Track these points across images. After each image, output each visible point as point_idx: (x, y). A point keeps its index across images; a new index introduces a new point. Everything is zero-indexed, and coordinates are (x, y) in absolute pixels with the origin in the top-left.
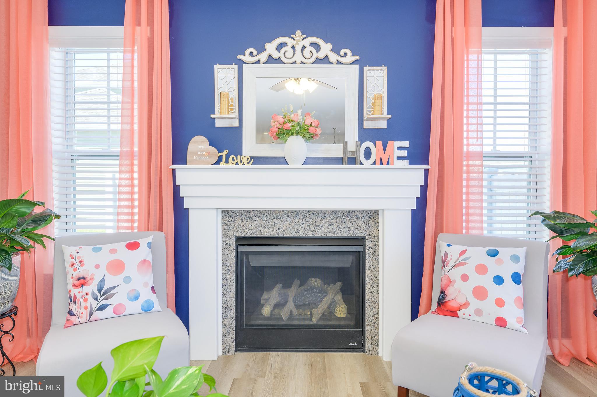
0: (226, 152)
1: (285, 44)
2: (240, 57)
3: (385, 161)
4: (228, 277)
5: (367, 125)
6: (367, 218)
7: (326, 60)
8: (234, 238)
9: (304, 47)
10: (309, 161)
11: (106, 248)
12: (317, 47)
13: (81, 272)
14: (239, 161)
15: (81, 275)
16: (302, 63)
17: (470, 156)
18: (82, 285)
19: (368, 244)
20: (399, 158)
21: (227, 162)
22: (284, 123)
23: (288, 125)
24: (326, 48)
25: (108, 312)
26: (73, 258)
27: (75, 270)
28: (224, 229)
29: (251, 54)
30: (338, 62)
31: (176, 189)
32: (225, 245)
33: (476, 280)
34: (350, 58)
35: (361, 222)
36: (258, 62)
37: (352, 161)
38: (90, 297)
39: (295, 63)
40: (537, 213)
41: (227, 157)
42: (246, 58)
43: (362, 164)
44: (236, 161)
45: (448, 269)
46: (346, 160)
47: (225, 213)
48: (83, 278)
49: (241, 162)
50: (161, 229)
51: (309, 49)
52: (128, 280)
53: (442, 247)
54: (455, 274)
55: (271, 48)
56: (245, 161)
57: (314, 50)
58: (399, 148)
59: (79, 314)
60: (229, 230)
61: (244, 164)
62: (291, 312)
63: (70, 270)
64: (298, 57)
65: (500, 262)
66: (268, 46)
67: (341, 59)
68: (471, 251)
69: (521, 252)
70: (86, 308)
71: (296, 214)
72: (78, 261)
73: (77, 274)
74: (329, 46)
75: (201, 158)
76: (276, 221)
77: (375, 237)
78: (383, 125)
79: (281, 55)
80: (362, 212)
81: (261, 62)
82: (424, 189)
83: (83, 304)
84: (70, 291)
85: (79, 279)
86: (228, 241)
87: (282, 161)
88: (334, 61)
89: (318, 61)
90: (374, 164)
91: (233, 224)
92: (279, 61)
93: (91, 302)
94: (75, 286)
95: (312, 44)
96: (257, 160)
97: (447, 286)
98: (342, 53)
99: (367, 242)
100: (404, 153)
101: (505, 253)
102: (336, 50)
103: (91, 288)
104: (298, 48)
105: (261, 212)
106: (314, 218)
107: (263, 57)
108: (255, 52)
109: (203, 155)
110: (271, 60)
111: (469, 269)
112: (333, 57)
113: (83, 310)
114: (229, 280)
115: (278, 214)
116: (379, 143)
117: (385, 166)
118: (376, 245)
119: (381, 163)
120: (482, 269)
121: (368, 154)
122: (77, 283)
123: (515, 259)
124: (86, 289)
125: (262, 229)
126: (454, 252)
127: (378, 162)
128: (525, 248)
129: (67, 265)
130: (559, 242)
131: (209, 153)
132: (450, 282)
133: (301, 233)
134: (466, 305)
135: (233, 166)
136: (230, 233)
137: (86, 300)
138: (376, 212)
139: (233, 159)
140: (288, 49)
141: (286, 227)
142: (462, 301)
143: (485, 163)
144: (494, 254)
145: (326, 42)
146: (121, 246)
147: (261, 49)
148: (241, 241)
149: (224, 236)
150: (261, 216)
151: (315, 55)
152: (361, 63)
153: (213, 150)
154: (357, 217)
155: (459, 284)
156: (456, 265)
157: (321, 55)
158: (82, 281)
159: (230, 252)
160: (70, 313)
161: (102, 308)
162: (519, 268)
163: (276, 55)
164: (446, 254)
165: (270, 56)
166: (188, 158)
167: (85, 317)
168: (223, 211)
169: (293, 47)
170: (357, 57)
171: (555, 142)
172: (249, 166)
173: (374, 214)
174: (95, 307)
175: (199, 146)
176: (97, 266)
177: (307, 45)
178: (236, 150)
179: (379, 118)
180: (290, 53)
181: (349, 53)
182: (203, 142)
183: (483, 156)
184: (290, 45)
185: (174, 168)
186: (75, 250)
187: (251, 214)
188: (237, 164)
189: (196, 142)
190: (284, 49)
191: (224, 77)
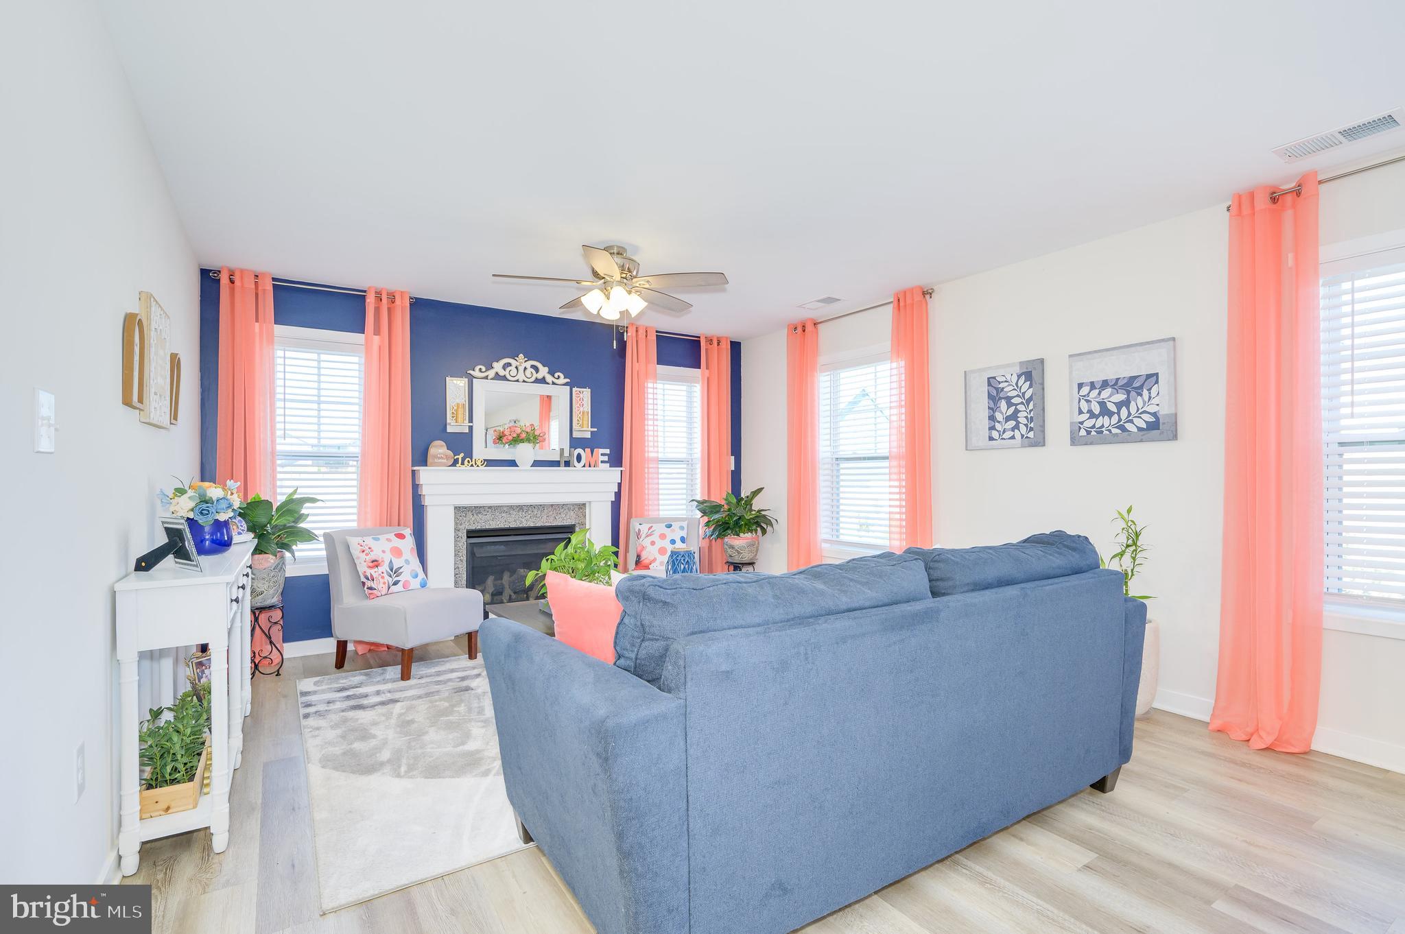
0: (462, 455)
1: (509, 365)
2: (471, 372)
3: (592, 464)
4: (460, 566)
5: (575, 435)
6: (577, 509)
7: (543, 381)
8: (465, 531)
9: (525, 368)
10: (537, 464)
11: (382, 537)
12: (537, 370)
13: (373, 556)
14: (473, 463)
15: (374, 558)
16: (524, 381)
17: (650, 460)
18: (377, 567)
19: (577, 530)
20: (602, 462)
21: (463, 464)
22: (518, 433)
24: (544, 371)
25: (399, 587)
26: (361, 546)
27: (367, 555)
28: (456, 524)
29: (480, 370)
30: (554, 383)
31: (416, 487)
32: (457, 538)
33: (660, 543)
34: (563, 380)
35: (572, 513)
36: (486, 378)
37: (567, 464)
38: (385, 575)
39: (517, 381)
40: (693, 500)
41: (463, 459)
42: (476, 373)
43: (574, 466)
44: (471, 463)
45: (641, 539)
46: (562, 463)
47: (457, 509)
48: (376, 561)
49: (476, 464)
51: (530, 370)
52: (407, 562)
53: (637, 526)
54: (646, 542)
55: (498, 367)
57: (534, 372)
58: (602, 455)
59: (380, 587)
60: (461, 524)
61: (478, 466)
62: (510, 596)
63: (363, 556)
64: (521, 376)
65: (673, 531)
66: (495, 364)
67: (556, 381)
68: (655, 526)
69: (685, 524)
70: (384, 583)
71: (520, 508)
72: (367, 548)
73: (368, 558)
74: (546, 369)
75: (440, 461)
76: (503, 515)
77: (583, 524)
78: (590, 435)
79: (506, 373)
80: (573, 505)
81: (489, 377)
83: (382, 581)
84: (365, 572)
85: (373, 562)
86: (460, 534)
87: (513, 463)
88: (551, 382)
89: (537, 381)
90: (584, 466)
91: (464, 519)
92: (504, 378)
93: (387, 577)
94: (370, 567)
95: (533, 367)
96: (490, 463)
97: (641, 551)
98: (556, 375)
99: (576, 528)
100: (606, 458)
101: (676, 525)
102: (552, 373)
103: (385, 568)
104: (521, 369)
105: (490, 507)
106: (535, 511)
107: (491, 373)
108: (484, 369)
109: (442, 458)
110: (498, 377)
111: (655, 538)
112: (549, 378)
113: (382, 585)
114: (461, 569)
115: (505, 509)
116: (588, 450)
117: (592, 468)
118: (584, 531)
119: (590, 466)
120: (663, 536)
121: (579, 458)
122: (371, 564)
123: (682, 528)
124: (380, 569)
125: (491, 522)
126: (644, 529)
127: (587, 465)
128: (686, 522)
130: (706, 519)
131: (446, 456)
132: (643, 548)
133: (525, 524)
134: (655, 560)
135: (469, 468)
136: (462, 527)
137: (383, 577)
138: (584, 505)
139: (468, 462)
140: (513, 368)
141: (511, 519)
142: (652, 558)
143: (662, 466)
144: (669, 526)
145: (544, 366)
146: (392, 536)
147: (489, 367)
148: (471, 534)
149: (456, 530)
150: (490, 510)
151: (535, 375)
152: (571, 385)
153: (450, 453)
154: (569, 509)
155: (650, 548)
156: (647, 536)
157: (540, 376)
158: (375, 563)
159: (462, 544)
160: (370, 588)
161: (396, 583)
162: (684, 534)
163: (502, 373)
164: (639, 530)
165: (497, 373)
166: (430, 460)
167: (384, 591)
168: (455, 508)
169: (517, 368)
170: (568, 380)
171: (702, 451)
172: (483, 468)
173: (582, 506)
174: (391, 584)
175: (438, 449)
176: (384, 552)
177: (528, 367)
178: (469, 454)
179: (585, 430)
180: (514, 372)
181: (562, 376)
182: (442, 446)
183: (658, 460)
184: (514, 366)
185: (415, 468)
186: (359, 540)
187: (482, 510)
188: (472, 466)
189: (436, 446)
190: (509, 368)
191: (456, 387)
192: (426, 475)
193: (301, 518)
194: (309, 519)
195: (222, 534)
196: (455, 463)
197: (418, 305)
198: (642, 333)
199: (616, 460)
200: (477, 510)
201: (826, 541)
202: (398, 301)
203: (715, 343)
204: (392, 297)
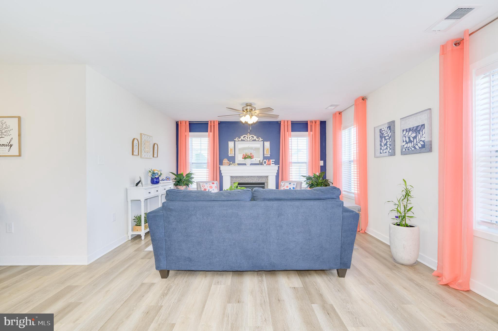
0: (232, 162)
2: (235, 140)
3: (269, 164)
5: (265, 156)
7: (255, 140)
9: (250, 137)
10: (251, 164)
11: (208, 183)
12: (253, 137)
13: (205, 188)
14: (235, 164)
16: (249, 141)
17: (290, 163)
18: (205, 190)
19: (266, 184)
20: (272, 163)
21: (232, 165)
22: (246, 156)
23: (247, 156)
24: (255, 137)
27: (203, 187)
28: (231, 181)
29: (237, 139)
30: (258, 141)
31: (220, 171)
34: (261, 140)
35: (264, 179)
36: (239, 141)
39: (248, 141)
41: (232, 163)
42: (236, 140)
43: (264, 165)
46: (260, 164)
47: (231, 177)
50: (216, 180)
52: (213, 190)
53: (281, 183)
55: (242, 137)
56: (236, 164)
57: (252, 138)
58: (272, 161)
60: (232, 181)
64: (249, 140)
66: (241, 137)
67: (258, 140)
68: (286, 184)
69: (295, 183)
71: (248, 177)
73: (203, 188)
74: (256, 137)
75: (226, 164)
76: (243, 179)
77: (267, 182)
78: (269, 156)
79: (244, 139)
80: (264, 176)
82: (278, 171)
86: (232, 183)
87: (245, 164)
88: (257, 140)
89: (253, 140)
90: (266, 165)
91: (233, 179)
92: (244, 140)
95: (252, 136)
96: (239, 164)
98: (259, 139)
99: (265, 184)
100: (273, 162)
101: (292, 184)
105: (240, 177)
106: (253, 178)
107: (240, 139)
108: (238, 138)
110: (242, 140)
112: (257, 139)
115: (244, 177)
116: (268, 160)
117: (269, 165)
118: (268, 184)
119: (268, 165)
120: (287, 187)
121: (265, 162)
125: (240, 181)
126: (283, 184)
129: (201, 187)
133: (249, 182)
135: (233, 166)
138: (268, 176)
141: (246, 180)
143: (293, 164)
144: (290, 184)
146: (211, 183)
147: (240, 138)
152: (264, 141)
153: (229, 162)
156: (283, 187)
157: (254, 139)
162: (294, 186)
163: (243, 139)
164: (281, 185)
165: (242, 139)
166: (223, 164)
168: (231, 176)
169: (247, 137)
170: (263, 140)
172: (237, 166)
175: (225, 161)
176: (208, 187)
177: (251, 137)
178: (234, 162)
179: (268, 154)
180: (246, 139)
181: (261, 138)
182: (226, 160)
183: (292, 163)
184: (246, 137)
185: (220, 166)
186: (202, 184)
187: (238, 177)
188: (234, 165)
189: (225, 160)
190: (245, 138)
191: (231, 144)
192: (222, 168)
193: (192, 178)
194: (194, 178)
195: (157, 180)
196: (230, 165)
197: (220, 123)
198: (286, 123)
199: (277, 163)
200: (236, 177)
201: (345, 191)
202: (215, 122)
203: (314, 123)
204: (214, 122)
